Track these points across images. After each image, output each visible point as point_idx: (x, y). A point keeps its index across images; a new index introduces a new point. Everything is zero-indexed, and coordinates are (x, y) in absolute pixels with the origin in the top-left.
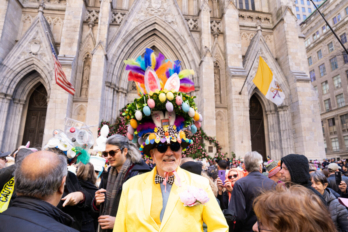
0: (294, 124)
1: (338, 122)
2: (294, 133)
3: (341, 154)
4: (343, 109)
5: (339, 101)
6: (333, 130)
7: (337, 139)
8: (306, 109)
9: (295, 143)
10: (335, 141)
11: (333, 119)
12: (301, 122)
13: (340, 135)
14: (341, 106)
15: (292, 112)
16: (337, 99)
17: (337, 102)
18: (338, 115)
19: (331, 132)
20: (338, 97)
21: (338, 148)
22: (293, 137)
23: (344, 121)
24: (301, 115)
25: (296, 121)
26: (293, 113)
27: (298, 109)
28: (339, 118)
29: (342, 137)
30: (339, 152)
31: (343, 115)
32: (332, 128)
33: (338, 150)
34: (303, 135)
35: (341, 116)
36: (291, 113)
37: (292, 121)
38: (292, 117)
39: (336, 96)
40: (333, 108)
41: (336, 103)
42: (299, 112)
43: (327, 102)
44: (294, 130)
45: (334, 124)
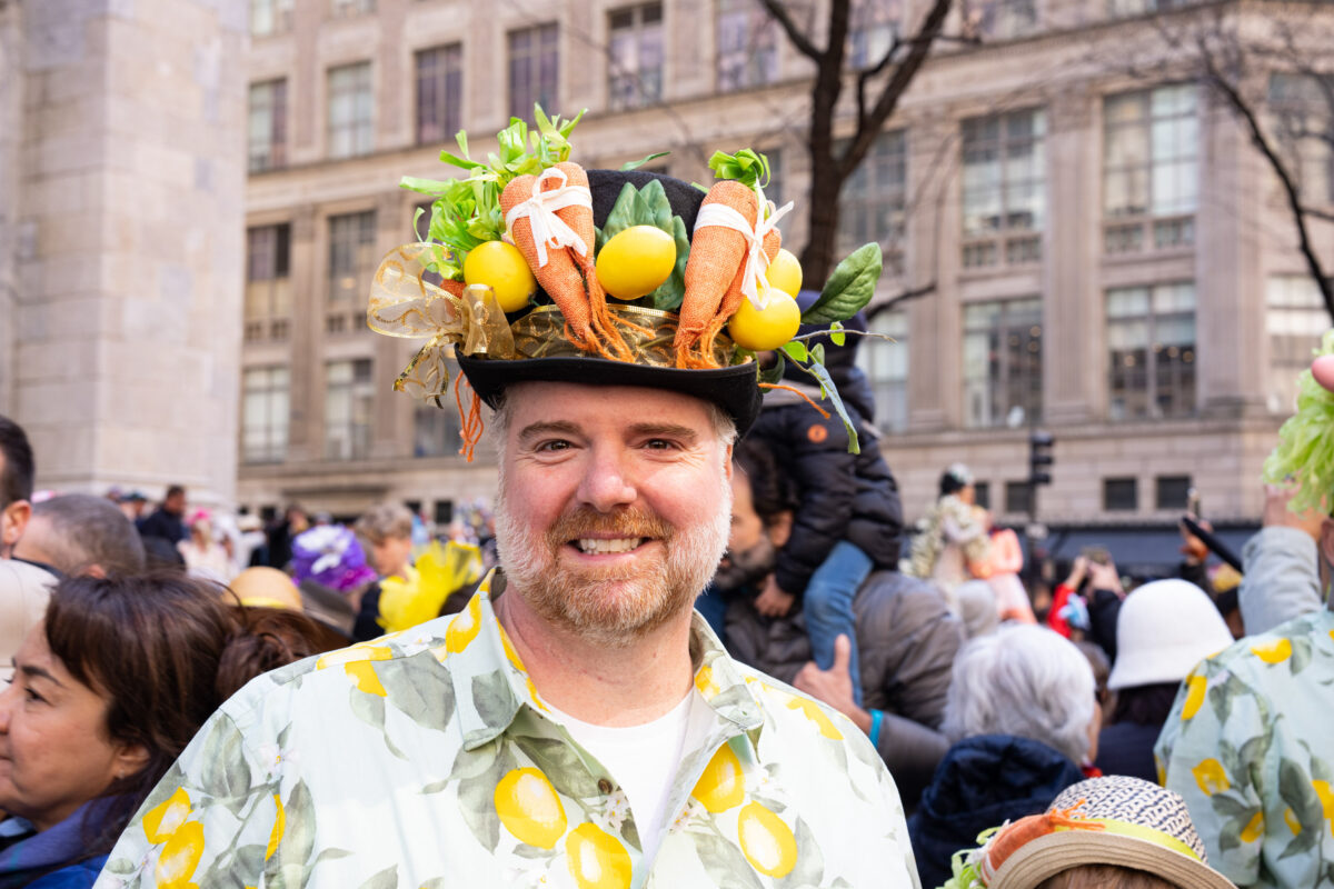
0: (35, 177)
1: (308, 254)
2: (26, 253)
3: (290, 484)
4: (357, 172)
5: (344, 109)
6: (273, 307)
7: (281, 378)
8: (165, 69)
9: (18, 345)
10: (270, 390)
11: (283, 232)
12: (100, 168)
13: (306, 351)
14: (344, 146)
15: (36, 62)
16: (331, 94)
17: (328, 114)
18: (313, 210)
19: (254, 319)
20: (344, 80)
21: (279, 437)
22: (13, 294)
23: (348, 258)
24: (116, 111)
25: (57, 150)
26: (45, 73)
27: (97, 48)
28: (322, 227)
29: (318, 369)
30: (279, 462)
31: (347, 217)
32: (262, 293)
33: (278, 454)
34: (109, 282)
35: (334, 220)
36: (29, 74)
37: (25, 145)
38: (28, 110)
39: (331, 71)
40: (297, 155)
41: (319, 122)
42: (98, 75)
43: (264, 96)
44: (29, 230)
45: (282, 265)
